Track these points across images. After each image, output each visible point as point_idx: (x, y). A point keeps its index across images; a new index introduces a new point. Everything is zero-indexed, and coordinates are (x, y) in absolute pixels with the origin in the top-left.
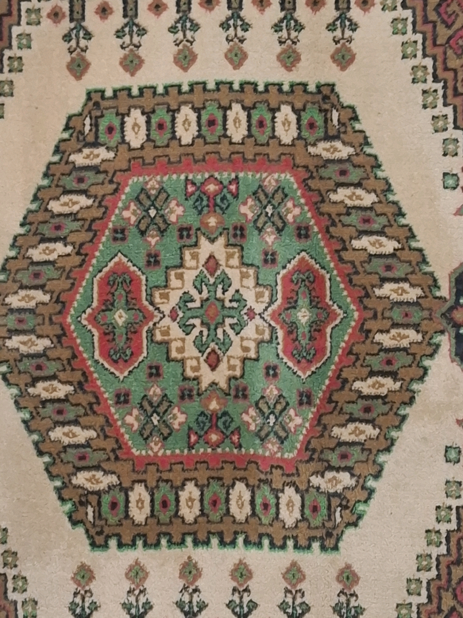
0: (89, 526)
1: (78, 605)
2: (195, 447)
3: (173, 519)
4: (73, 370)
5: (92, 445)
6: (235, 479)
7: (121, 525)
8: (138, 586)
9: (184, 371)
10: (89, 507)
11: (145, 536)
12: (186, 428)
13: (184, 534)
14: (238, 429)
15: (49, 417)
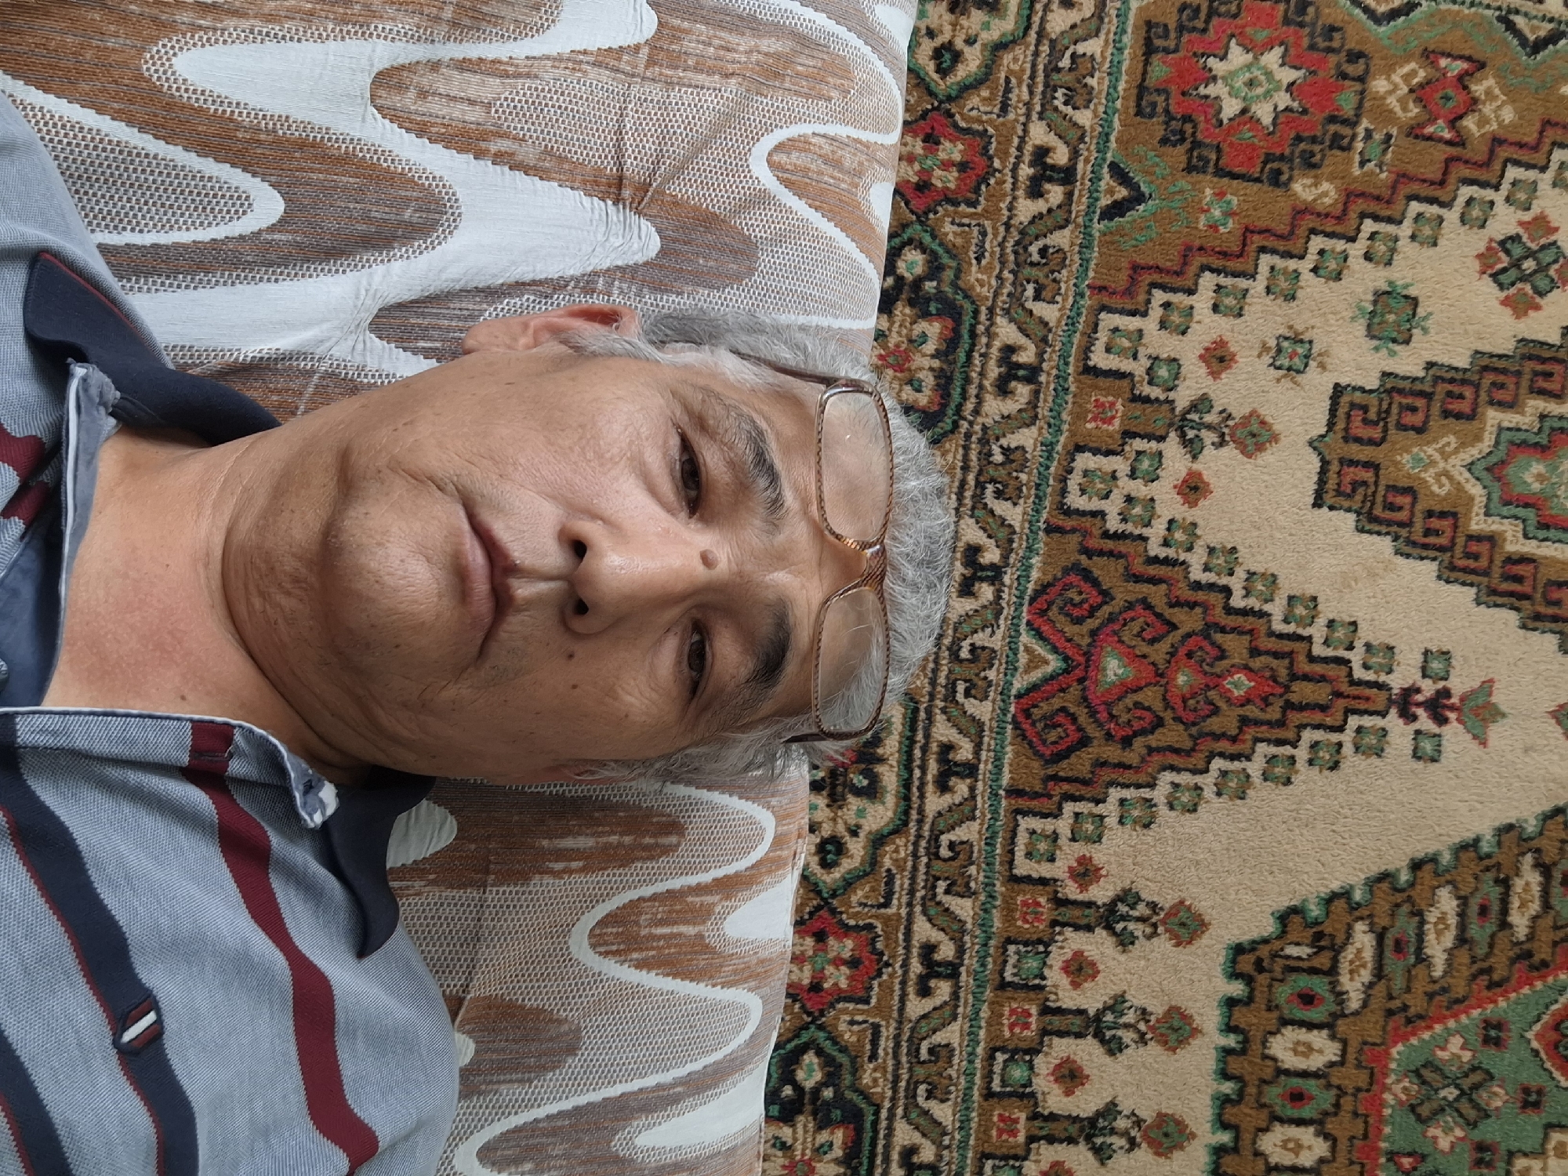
0: (1277, 945)
1: (1133, 909)
2: (1391, 1164)
3: (1266, 1111)
4: (1555, 944)
5: (1419, 968)
7: (1269, 1009)
8: (1153, 1029)
9: (1526, 1155)
10: (1309, 951)
11: (1243, 1052)
12: (1426, 1150)
13: (1236, 1129)
15: (1477, 889)
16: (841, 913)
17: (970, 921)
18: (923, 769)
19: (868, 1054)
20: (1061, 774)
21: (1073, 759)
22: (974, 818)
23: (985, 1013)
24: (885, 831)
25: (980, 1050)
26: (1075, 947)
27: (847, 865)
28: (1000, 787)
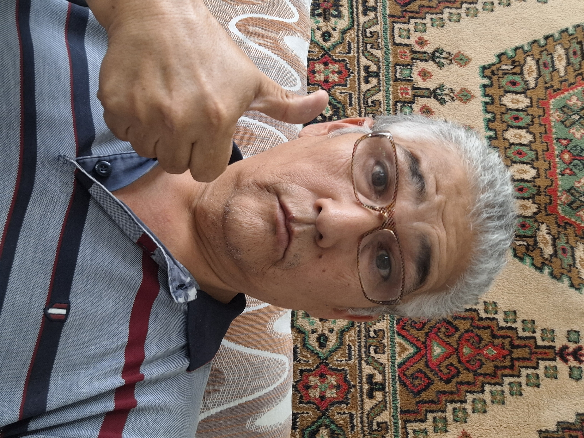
0: (498, 66)
1: (441, 54)
2: (558, 143)
3: (505, 123)
5: (554, 72)
6: (538, 169)
7: (499, 88)
8: (456, 96)
10: (512, 67)
11: (492, 103)
12: (571, 138)
13: (495, 130)
14: (574, 174)
15: (570, 46)
16: (332, 56)
17: (381, 57)
18: (357, 9)
19: (349, 103)
20: (408, 10)
21: (411, 5)
22: (378, 24)
23: (391, 89)
24: (346, 29)
25: (391, 102)
26: (422, 67)
27: (333, 40)
28: (386, 14)
